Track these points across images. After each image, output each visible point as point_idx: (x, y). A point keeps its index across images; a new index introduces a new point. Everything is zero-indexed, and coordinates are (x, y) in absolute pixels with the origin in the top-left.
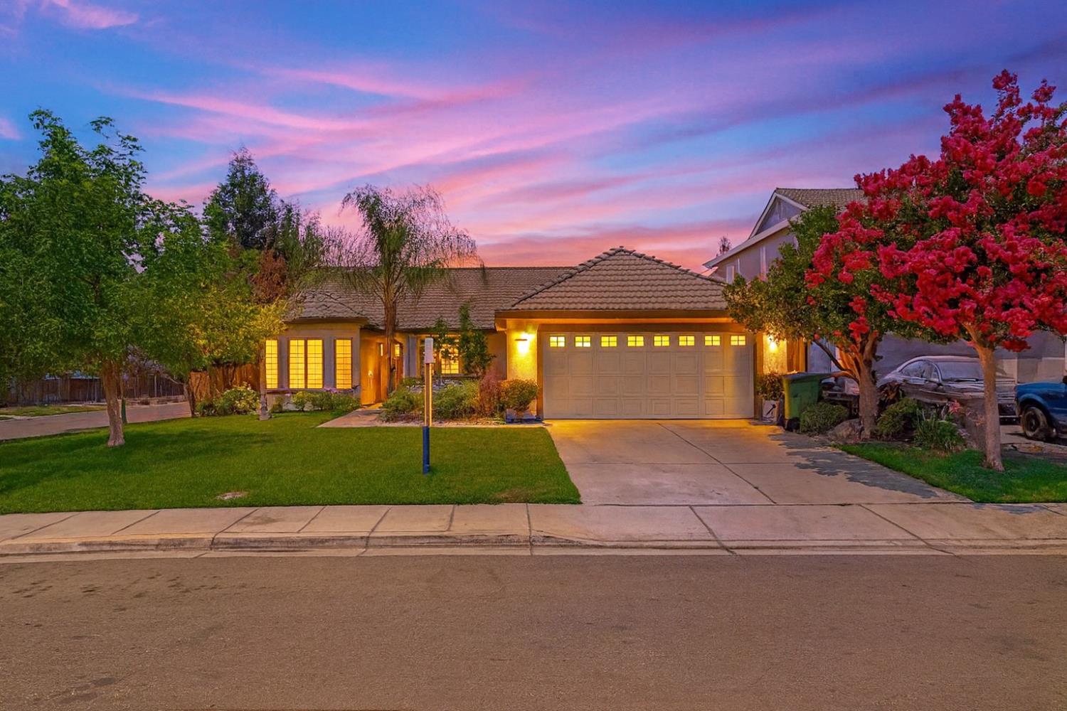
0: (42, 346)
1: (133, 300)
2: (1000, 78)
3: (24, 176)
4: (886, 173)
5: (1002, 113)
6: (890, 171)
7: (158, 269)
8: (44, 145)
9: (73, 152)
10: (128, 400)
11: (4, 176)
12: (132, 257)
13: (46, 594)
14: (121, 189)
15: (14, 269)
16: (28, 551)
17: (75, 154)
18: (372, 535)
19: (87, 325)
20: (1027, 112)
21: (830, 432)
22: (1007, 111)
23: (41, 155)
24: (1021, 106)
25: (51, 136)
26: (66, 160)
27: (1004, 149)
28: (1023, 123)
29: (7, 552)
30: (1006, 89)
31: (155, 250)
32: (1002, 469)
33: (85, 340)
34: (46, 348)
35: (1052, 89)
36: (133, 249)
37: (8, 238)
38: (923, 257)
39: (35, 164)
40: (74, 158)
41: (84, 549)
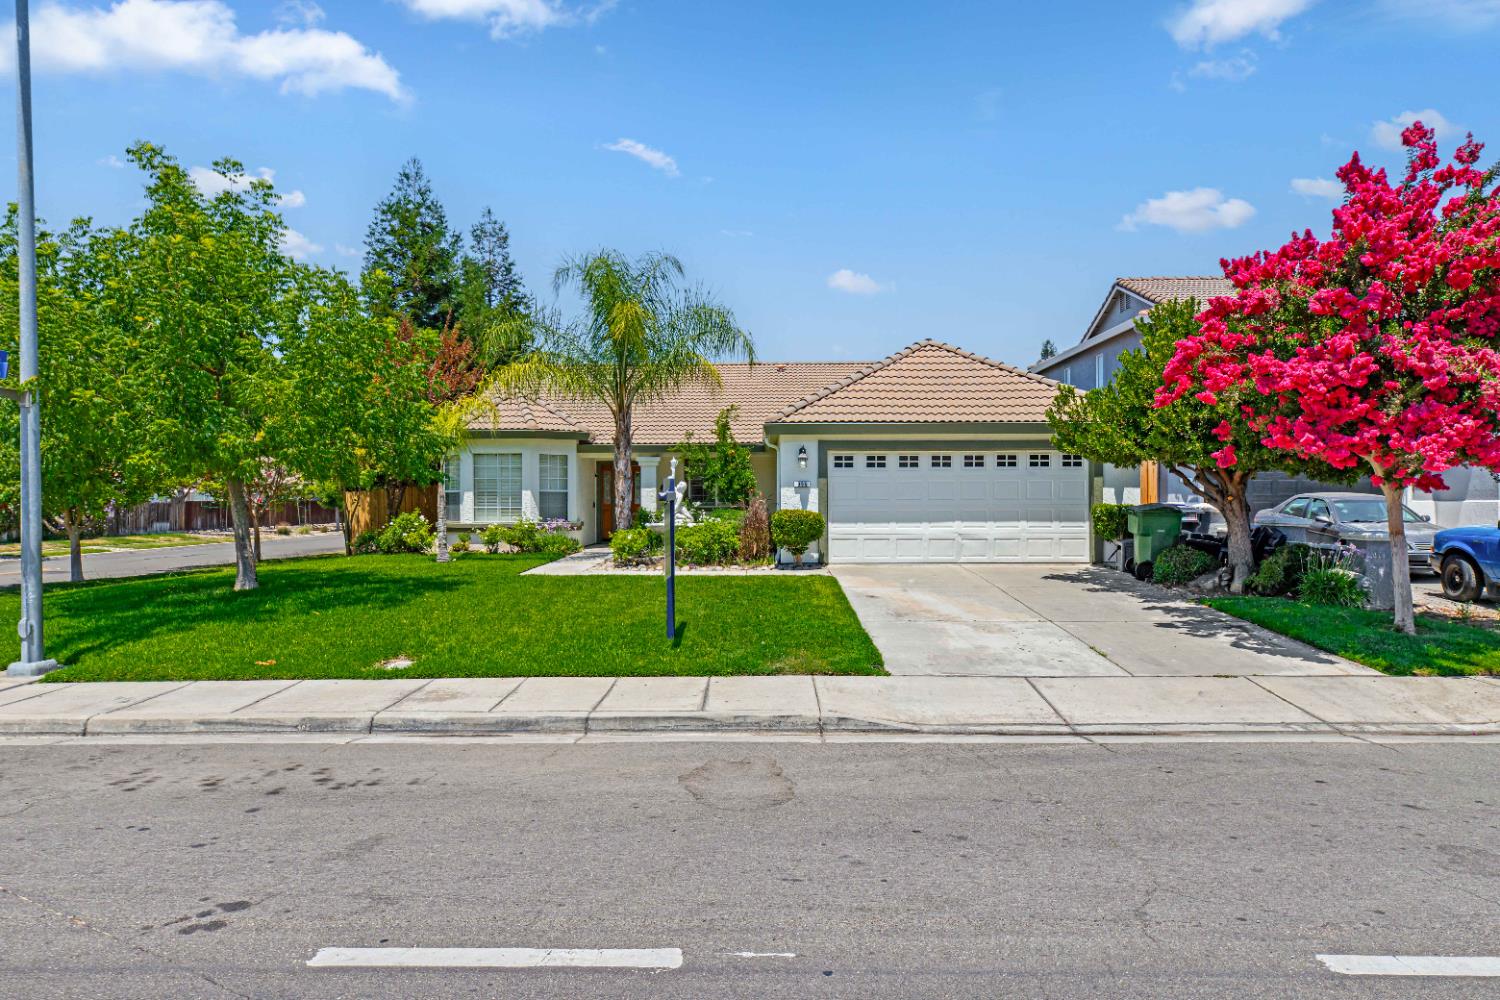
0: (150, 456)
1: (270, 396)
2: (1412, 132)
3: (126, 230)
4: (1262, 256)
5: (1413, 178)
6: (1266, 254)
7: (302, 355)
8: (152, 192)
9: (191, 200)
10: (262, 529)
11: (101, 231)
12: (268, 339)
13: (153, 786)
14: (253, 249)
15: (112, 352)
16: (127, 728)
17: (192, 203)
18: (593, 715)
19: (209, 428)
20: (1446, 177)
21: (1192, 583)
22: (1420, 176)
23: (148, 204)
24: (1439, 168)
25: (161, 180)
26: (181, 211)
27: (1418, 226)
28: (1441, 191)
29: (99, 730)
30: (1419, 146)
31: (298, 329)
32: (1413, 633)
33: (205, 450)
34: (154, 458)
35: (1479, 147)
36: (268, 328)
37: (104, 312)
38: (1308, 370)
39: (141, 215)
40: (192, 208)
41: (202, 728)
